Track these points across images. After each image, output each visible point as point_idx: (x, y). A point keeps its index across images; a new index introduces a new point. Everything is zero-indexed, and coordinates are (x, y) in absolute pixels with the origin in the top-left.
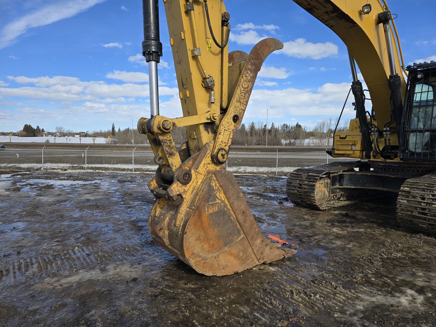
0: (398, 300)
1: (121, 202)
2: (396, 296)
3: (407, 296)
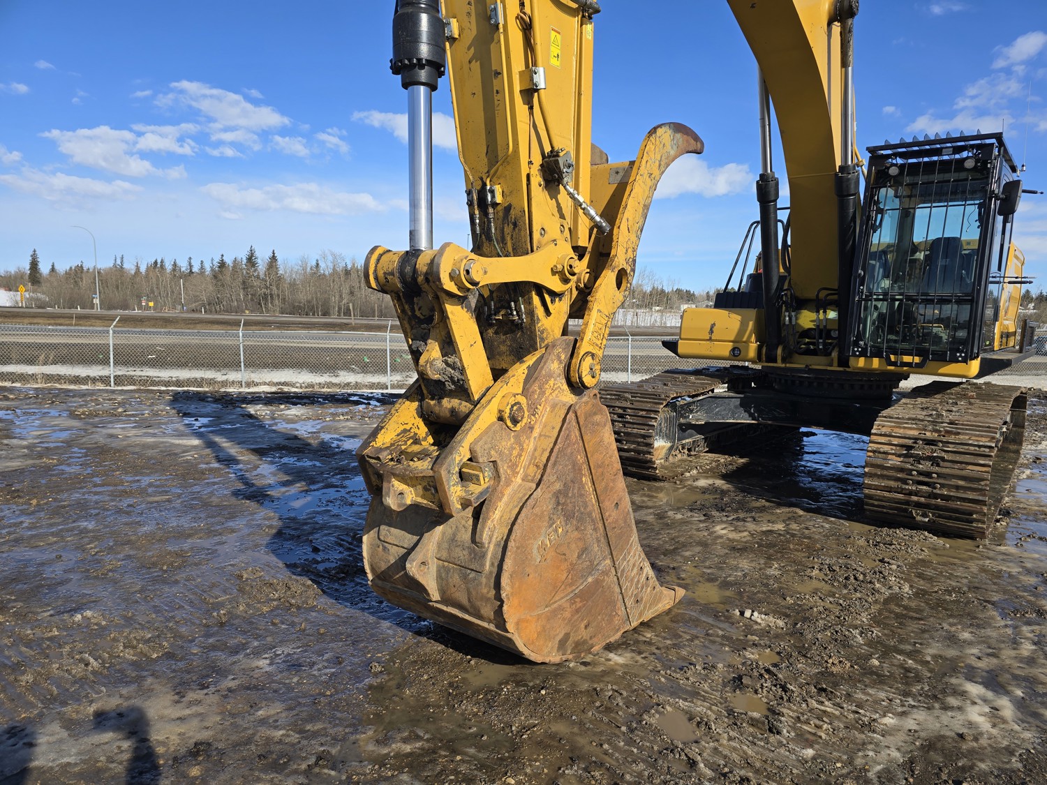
0: (963, 717)
2: (953, 707)
3: (976, 703)
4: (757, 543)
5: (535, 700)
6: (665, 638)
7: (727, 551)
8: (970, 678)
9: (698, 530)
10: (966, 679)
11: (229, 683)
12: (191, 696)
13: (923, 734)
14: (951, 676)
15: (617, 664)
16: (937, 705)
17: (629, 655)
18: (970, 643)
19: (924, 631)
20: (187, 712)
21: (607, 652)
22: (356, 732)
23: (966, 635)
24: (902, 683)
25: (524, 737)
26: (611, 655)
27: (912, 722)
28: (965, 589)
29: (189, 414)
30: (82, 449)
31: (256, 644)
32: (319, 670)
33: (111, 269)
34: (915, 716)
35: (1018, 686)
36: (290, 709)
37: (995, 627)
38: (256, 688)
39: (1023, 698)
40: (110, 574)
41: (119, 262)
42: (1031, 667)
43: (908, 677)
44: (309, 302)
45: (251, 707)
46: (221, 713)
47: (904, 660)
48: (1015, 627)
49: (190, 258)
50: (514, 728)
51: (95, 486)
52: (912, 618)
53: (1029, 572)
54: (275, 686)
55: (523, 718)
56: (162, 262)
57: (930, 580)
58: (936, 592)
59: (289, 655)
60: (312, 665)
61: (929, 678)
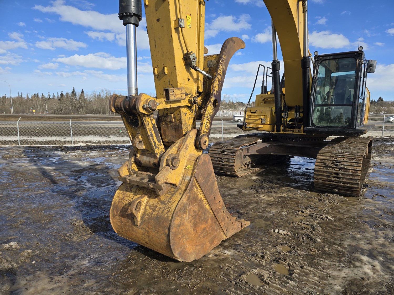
4: (277, 202)
5: (198, 272)
6: (246, 243)
7: (266, 205)
9: (254, 197)
10: (361, 254)
11: (72, 272)
12: (56, 278)
14: (355, 253)
15: (228, 255)
19: (343, 235)
20: (55, 286)
21: (224, 250)
22: (126, 291)
24: (338, 257)
25: (194, 289)
27: (344, 273)
28: (356, 217)
29: (51, 156)
30: (7, 172)
31: (82, 254)
32: (109, 264)
33: (17, 97)
34: (344, 271)
35: (381, 256)
36: (98, 282)
37: (369, 232)
38: (83, 273)
39: (383, 261)
40: (21, 226)
41: (20, 94)
42: (384, 248)
43: (339, 254)
44: (97, 109)
45: (82, 282)
46: (69, 286)
47: (337, 248)
48: (376, 232)
49: (49, 93)
50: (190, 285)
52: (338, 230)
53: (378, 209)
54: (91, 272)
55: (193, 281)
56: (37, 94)
57: (342, 214)
58: (345, 219)
59: (96, 258)
60: (106, 262)
61: (348, 254)
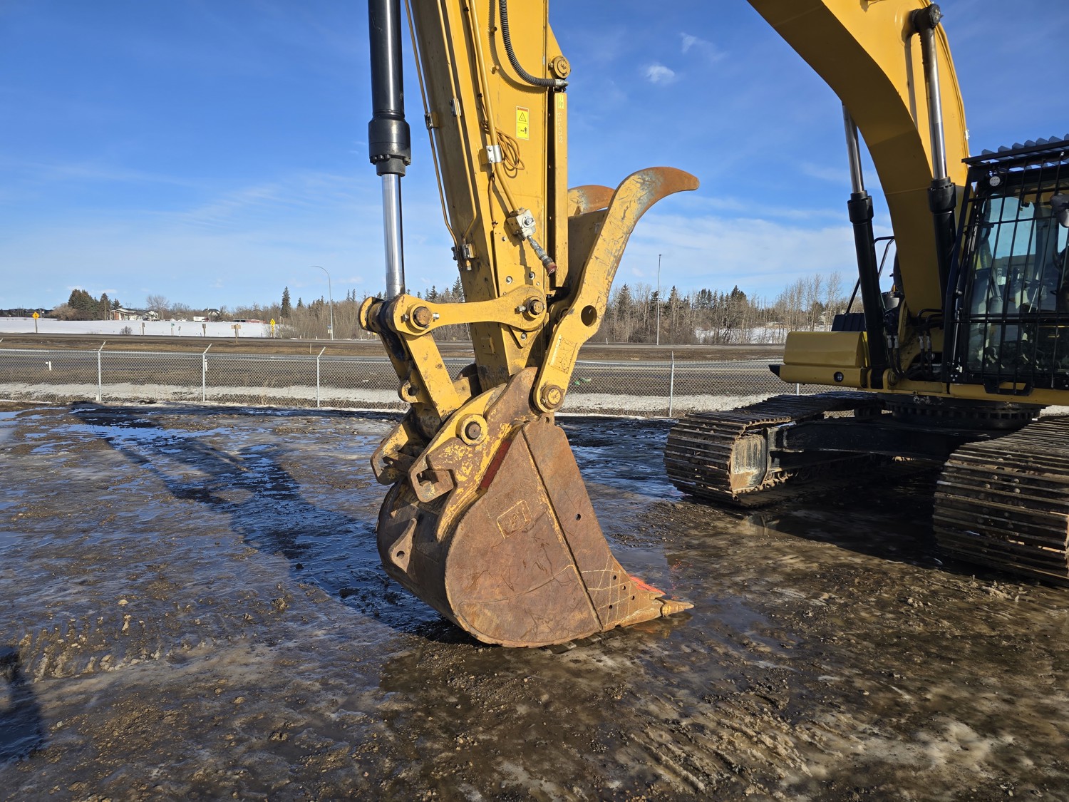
0: (921, 750)
1: (266, 483)
2: (919, 741)
3: (947, 741)
8: (961, 719)
13: (862, 759)
16: (900, 737)
17: (619, 659)
18: (992, 688)
23: (993, 680)
26: (604, 658)
51: (267, 490)
